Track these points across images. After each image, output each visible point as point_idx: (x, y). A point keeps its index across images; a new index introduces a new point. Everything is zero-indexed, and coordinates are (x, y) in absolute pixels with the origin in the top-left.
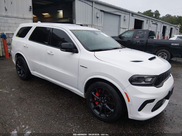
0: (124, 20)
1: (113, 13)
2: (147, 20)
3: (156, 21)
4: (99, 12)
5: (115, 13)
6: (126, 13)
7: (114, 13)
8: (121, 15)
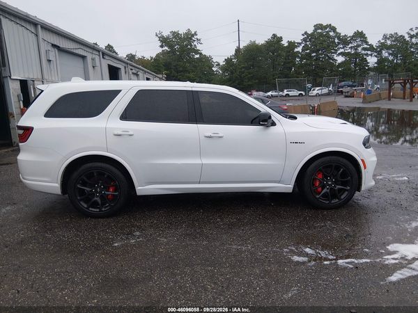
0: (94, 67)
1: (72, 50)
2: (125, 67)
3: (137, 70)
4: (50, 48)
5: (77, 51)
6: (94, 52)
7: (75, 51)
8: (86, 57)
